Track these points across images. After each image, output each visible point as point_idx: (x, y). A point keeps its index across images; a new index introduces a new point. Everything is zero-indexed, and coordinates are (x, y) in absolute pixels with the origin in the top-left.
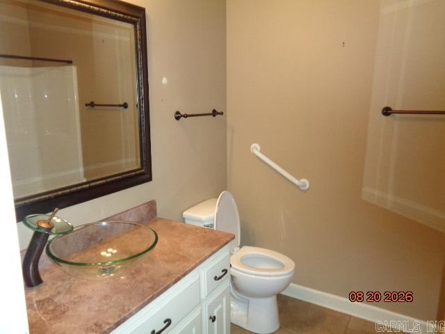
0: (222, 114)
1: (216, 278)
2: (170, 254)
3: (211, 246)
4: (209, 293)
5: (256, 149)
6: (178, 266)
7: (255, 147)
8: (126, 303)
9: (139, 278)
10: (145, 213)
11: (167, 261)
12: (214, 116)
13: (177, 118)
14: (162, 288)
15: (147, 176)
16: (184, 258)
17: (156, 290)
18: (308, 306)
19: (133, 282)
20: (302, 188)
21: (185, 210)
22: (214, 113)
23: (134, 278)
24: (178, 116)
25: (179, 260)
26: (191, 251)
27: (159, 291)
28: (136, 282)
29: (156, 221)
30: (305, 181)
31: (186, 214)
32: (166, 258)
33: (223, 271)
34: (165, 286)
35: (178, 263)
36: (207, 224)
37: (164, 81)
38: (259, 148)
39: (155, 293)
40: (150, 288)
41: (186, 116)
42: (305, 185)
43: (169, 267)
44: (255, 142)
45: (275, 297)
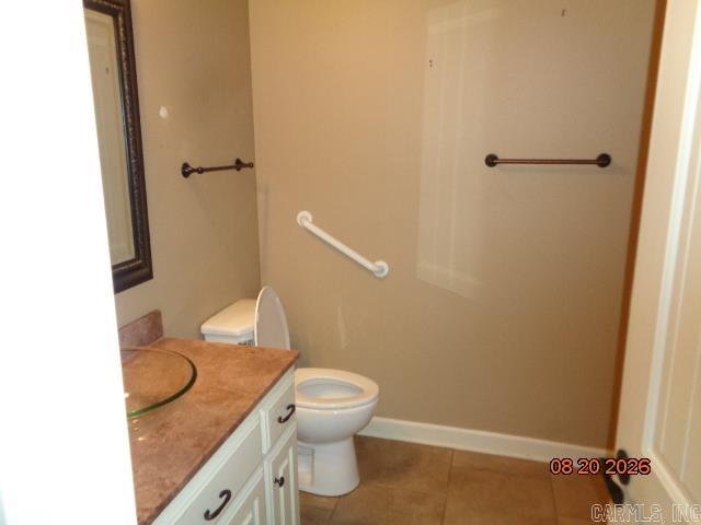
0: (251, 165)
1: (280, 420)
2: (208, 392)
3: (269, 371)
4: (273, 444)
5: (305, 219)
6: (228, 406)
7: (302, 217)
8: (163, 475)
9: (170, 434)
10: (145, 332)
11: (207, 403)
12: (238, 170)
13: (186, 174)
14: (214, 443)
15: (145, 271)
16: (233, 395)
17: (205, 449)
18: (394, 445)
19: (164, 441)
20: (378, 275)
21: (204, 321)
22: (239, 165)
23: (163, 435)
24: (187, 171)
25: (226, 399)
26: (241, 382)
27: (210, 449)
28: (167, 440)
29: (164, 342)
30: (382, 263)
31: (206, 328)
32: (204, 398)
33: (288, 408)
34: (219, 439)
35: (225, 403)
36: (243, 340)
37: (163, 112)
38: (310, 217)
39: (206, 452)
40: (195, 446)
41: (201, 171)
42: (382, 270)
43: (216, 411)
44: (303, 209)
45: (351, 438)
